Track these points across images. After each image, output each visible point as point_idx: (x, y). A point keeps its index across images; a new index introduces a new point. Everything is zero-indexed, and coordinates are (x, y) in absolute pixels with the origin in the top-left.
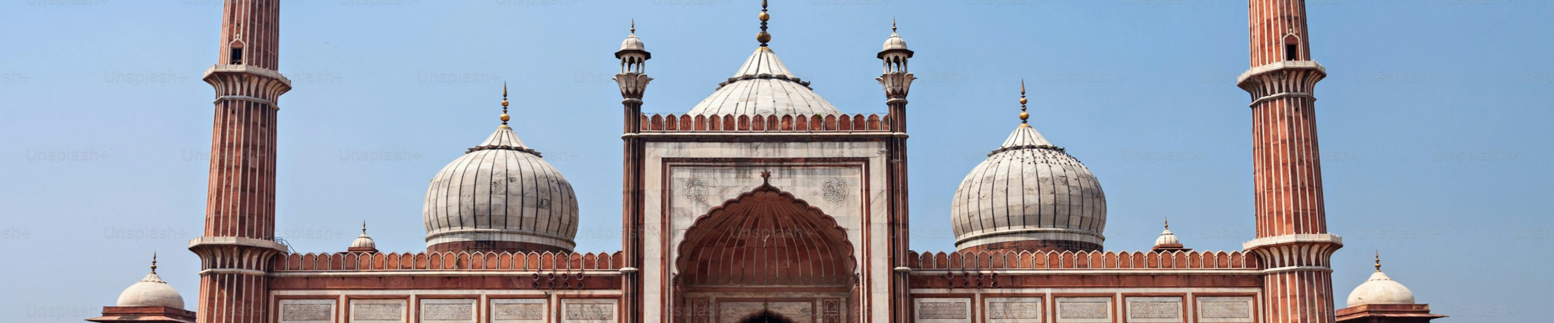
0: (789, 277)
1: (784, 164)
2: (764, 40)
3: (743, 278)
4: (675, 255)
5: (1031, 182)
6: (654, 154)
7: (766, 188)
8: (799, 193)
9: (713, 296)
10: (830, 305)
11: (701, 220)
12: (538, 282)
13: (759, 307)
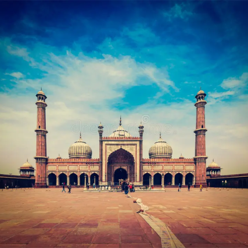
0: (124, 163)
1: (124, 145)
2: (120, 125)
3: (117, 163)
4: (107, 159)
5: (161, 148)
6: (104, 143)
7: (121, 149)
8: (126, 149)
9: (113, 166)
10: (130, 167)
11: (111, 154)
12: (87, 163)
13: (120, 167)
